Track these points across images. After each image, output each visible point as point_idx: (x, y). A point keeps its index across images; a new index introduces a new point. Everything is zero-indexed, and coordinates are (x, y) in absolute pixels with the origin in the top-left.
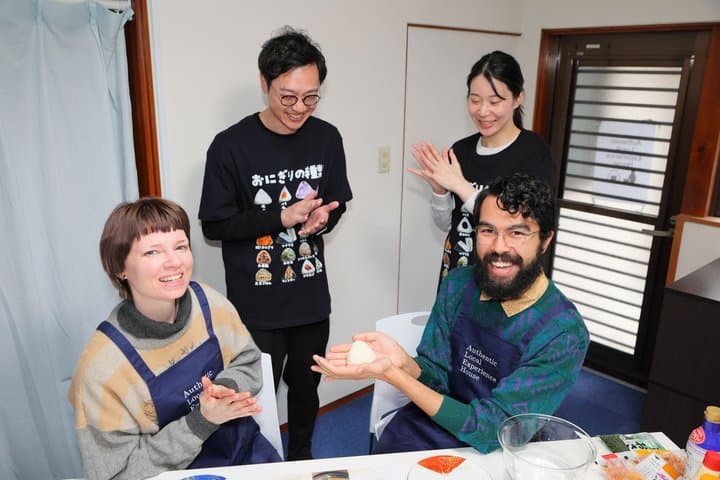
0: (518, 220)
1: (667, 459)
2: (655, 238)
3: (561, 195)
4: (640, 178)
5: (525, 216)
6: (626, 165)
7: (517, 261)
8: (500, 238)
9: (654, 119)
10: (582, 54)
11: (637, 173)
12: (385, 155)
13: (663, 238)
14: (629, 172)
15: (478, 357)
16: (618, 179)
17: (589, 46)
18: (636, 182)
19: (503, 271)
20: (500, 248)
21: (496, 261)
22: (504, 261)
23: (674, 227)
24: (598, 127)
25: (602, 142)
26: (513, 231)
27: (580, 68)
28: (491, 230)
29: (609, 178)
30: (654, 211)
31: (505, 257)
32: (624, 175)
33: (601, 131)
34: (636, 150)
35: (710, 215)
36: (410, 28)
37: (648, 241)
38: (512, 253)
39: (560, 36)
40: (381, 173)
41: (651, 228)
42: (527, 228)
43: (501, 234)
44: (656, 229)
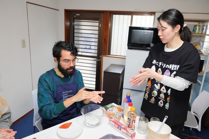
1: (118, 108)
2: (97, 61)
8: (72, 63)
9: (94, 33)
10: (75, 16)
11: (91, 46)
12: (24, 42)
13: (99, 61)
14: (89, 46)
15: (66, 93)
16: (87, 48)
17: (77, 15)
18: (91, 48)
23: (101, 58)
24: (81, 35)
27: (75, 20)
29: (85, 48)
30: (96, 55)
32: (88, 47)
34: (91, 41)
35: (108, 55)
36: (27, 3)
37: (95, 62)
39: (69, 11)
40: (22, 47)
43: (72, 61)
44: (97, 59)
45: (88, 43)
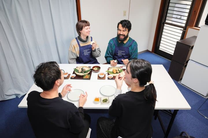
0: (124, 29)
2: (183, 31)
4: (182, 18)
11: (182, 16)
12: (125, 12)
13: (185, 31)
14: (180, 16)
15: (121, 52)
16: (178, 18)
18: (182, 19)
19: (122, 37)
20: (121, 33)
23: (187, 29)
25: (176, 9)
26: (123, 31)
28: (120, 30)
29: (176, 17)
31: (122, 35)
32: (179, 17)
33: (176, 6)
34: (182, 11)
35: (195, 26)
37: (181, 32)
40: (124, 16)
41: (183, 29)
42: (126, 30)
43: (122, 31)
44: (184, 29)
45: (179, 13)
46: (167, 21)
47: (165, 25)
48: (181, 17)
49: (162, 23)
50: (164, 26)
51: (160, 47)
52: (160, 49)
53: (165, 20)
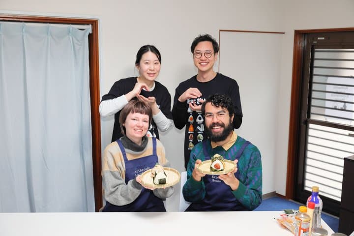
0: (220, 109)
3: (309, 117)
4: (349, 107)
5: (222, 107)
6: (341, 100)
7: (222, 125)
8: (215, 117)
10: (316, 42)
11: (347, 104)
14: (343, 104)
16: (337, 108)
17: (319, 39)
18: (347, 109)
19: (218, 130)
20: (215, 121)
21: (214, 126)
22: (217, 126)
24: (326, 80)
25: (329, 88)
26: (219, 114)
27: (316, 50)
28: (211, 115)
29: (333, 107)
31: (218, 124)
32: (340, 105)
33: (328, 82)
34: (346, 92)
36: (221, 32)
38: (220, 122)
39: (305, 34)
41: (353, 133)
42: (224, 112)
43: (215, 115)
45: (340, 97)
46: (313, 117)
47: (311, 126)
48: (345, 106)
49: (303, 121)
50: (307, 128)
51: (307, 183)
52: (306, 189)
53: (309, 113)
